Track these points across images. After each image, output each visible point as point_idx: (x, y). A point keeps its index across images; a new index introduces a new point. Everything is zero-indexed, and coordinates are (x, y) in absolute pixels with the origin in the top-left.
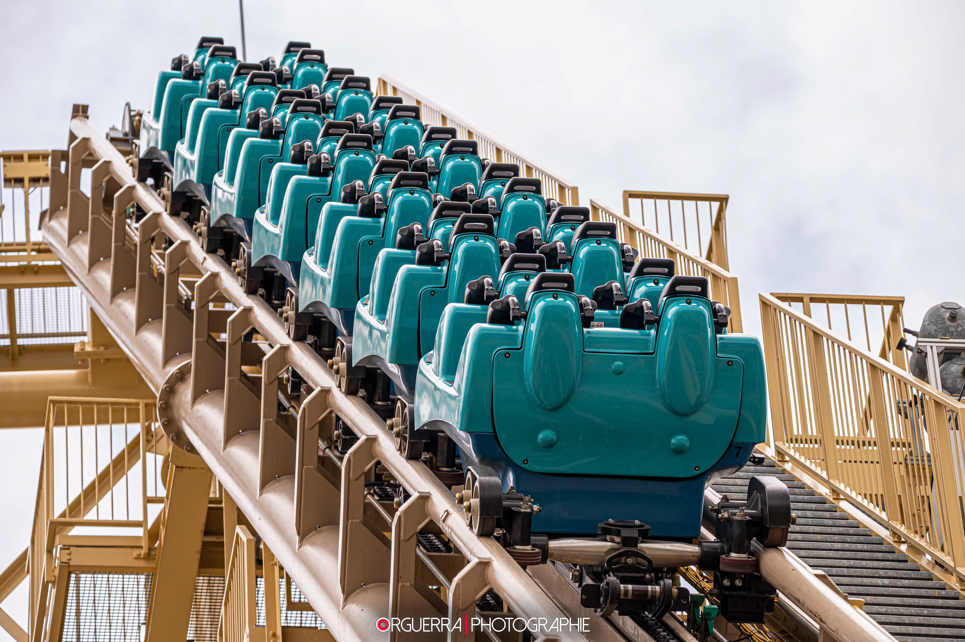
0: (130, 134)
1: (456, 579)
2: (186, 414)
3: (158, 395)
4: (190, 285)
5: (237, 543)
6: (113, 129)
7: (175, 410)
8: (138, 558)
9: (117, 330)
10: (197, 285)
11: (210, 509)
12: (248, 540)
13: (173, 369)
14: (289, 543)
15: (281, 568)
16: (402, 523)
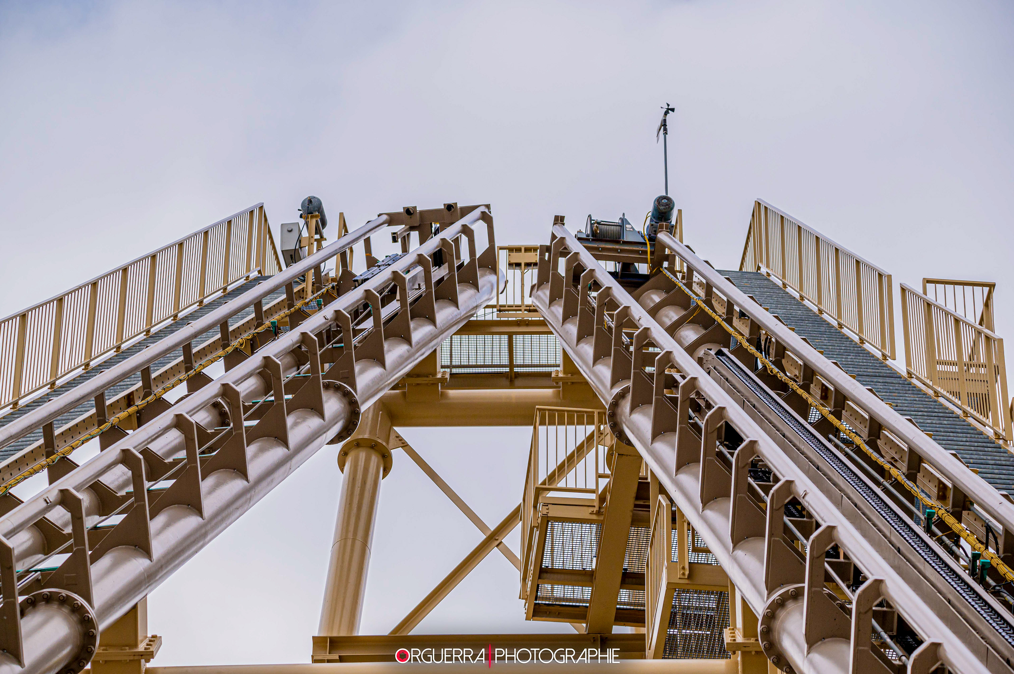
0: (591, 236)
1: (812, 537)
2: (626, 420)
3: (607, 407)
4: (630, 335)
5: (659, 506)
6: (580, 232)
7: (618, 417)
8: (592, 513)
9: (580, 363)
10: (635, 335)
11: (639, 482)
12: (666, 505)
13: (617, 390)
14: (696, 509)
15: (689, 524)
16: (775, 498)
